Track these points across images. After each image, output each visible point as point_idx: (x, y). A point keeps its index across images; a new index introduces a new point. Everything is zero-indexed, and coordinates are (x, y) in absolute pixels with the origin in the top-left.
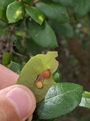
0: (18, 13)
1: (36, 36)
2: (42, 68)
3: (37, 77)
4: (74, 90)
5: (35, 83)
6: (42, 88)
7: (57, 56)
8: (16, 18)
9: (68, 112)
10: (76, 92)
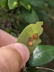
0: (15, 3)
1: (26, 17)
2: (32, 33)
3: (29, 39)
4: (51, 49)
5: (27, 43)
6: (32, 46)
7: (43, 24)
8: (14, 6)
9: (48, 62)
10: (52, 50)
